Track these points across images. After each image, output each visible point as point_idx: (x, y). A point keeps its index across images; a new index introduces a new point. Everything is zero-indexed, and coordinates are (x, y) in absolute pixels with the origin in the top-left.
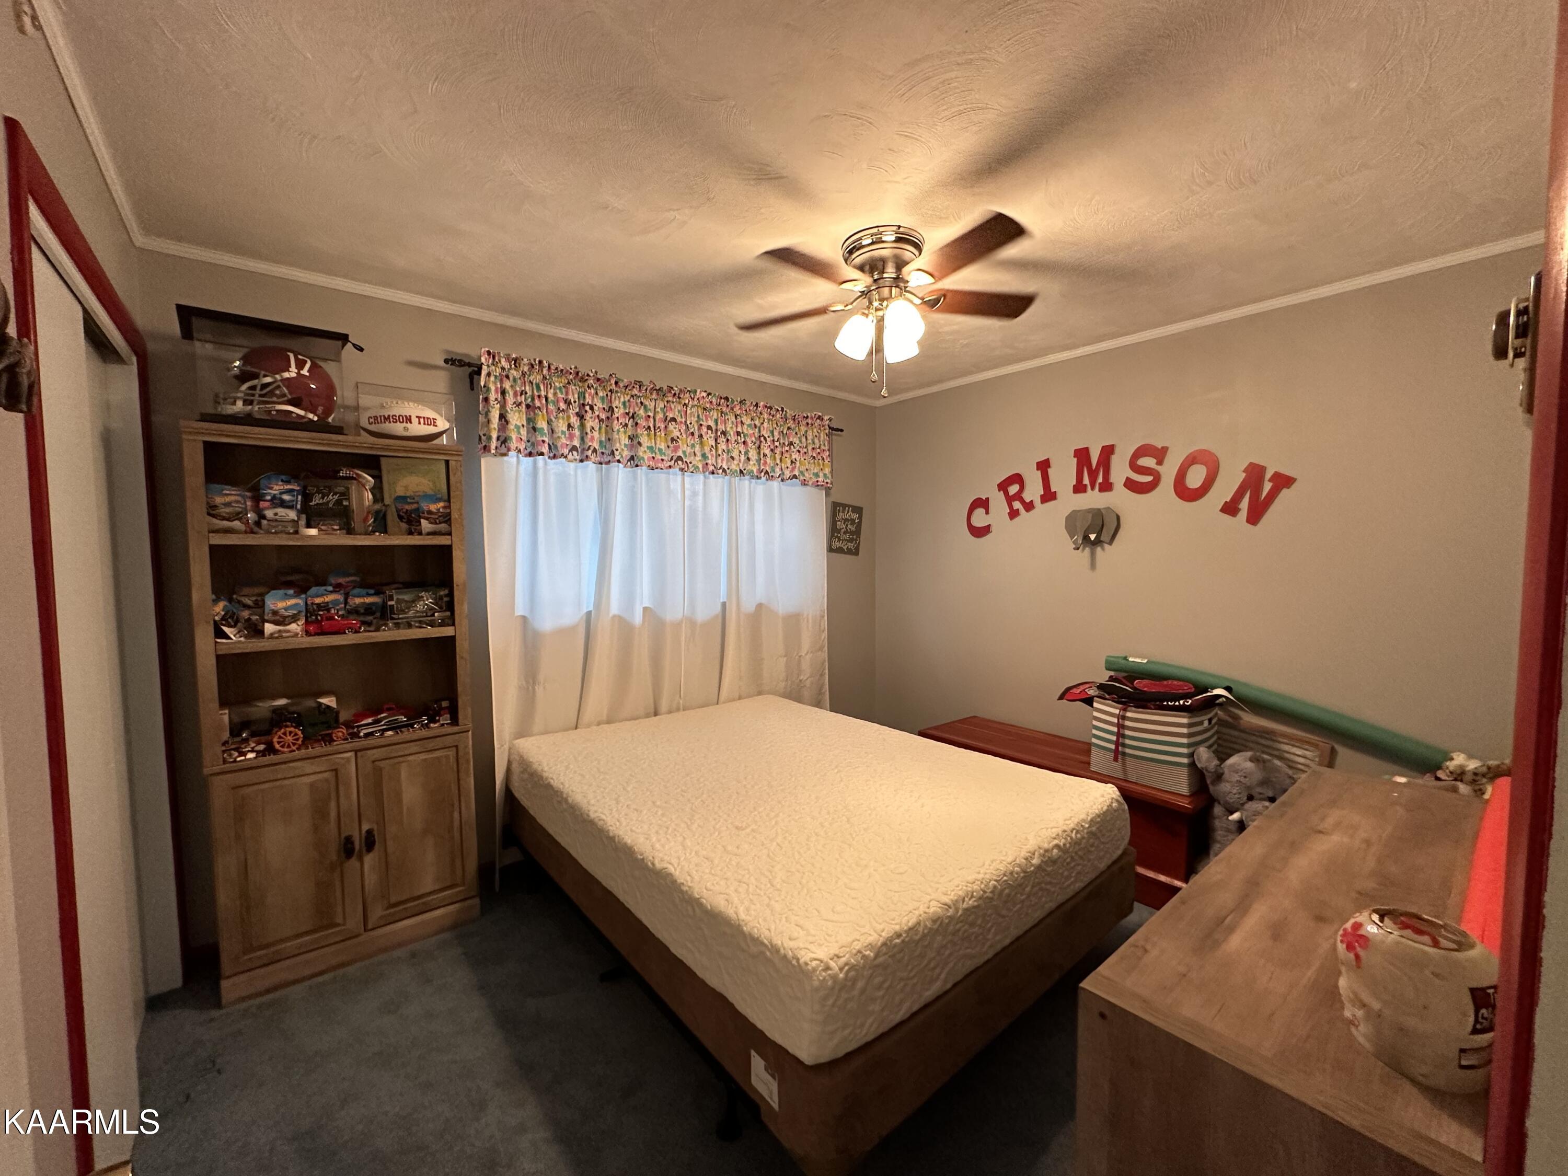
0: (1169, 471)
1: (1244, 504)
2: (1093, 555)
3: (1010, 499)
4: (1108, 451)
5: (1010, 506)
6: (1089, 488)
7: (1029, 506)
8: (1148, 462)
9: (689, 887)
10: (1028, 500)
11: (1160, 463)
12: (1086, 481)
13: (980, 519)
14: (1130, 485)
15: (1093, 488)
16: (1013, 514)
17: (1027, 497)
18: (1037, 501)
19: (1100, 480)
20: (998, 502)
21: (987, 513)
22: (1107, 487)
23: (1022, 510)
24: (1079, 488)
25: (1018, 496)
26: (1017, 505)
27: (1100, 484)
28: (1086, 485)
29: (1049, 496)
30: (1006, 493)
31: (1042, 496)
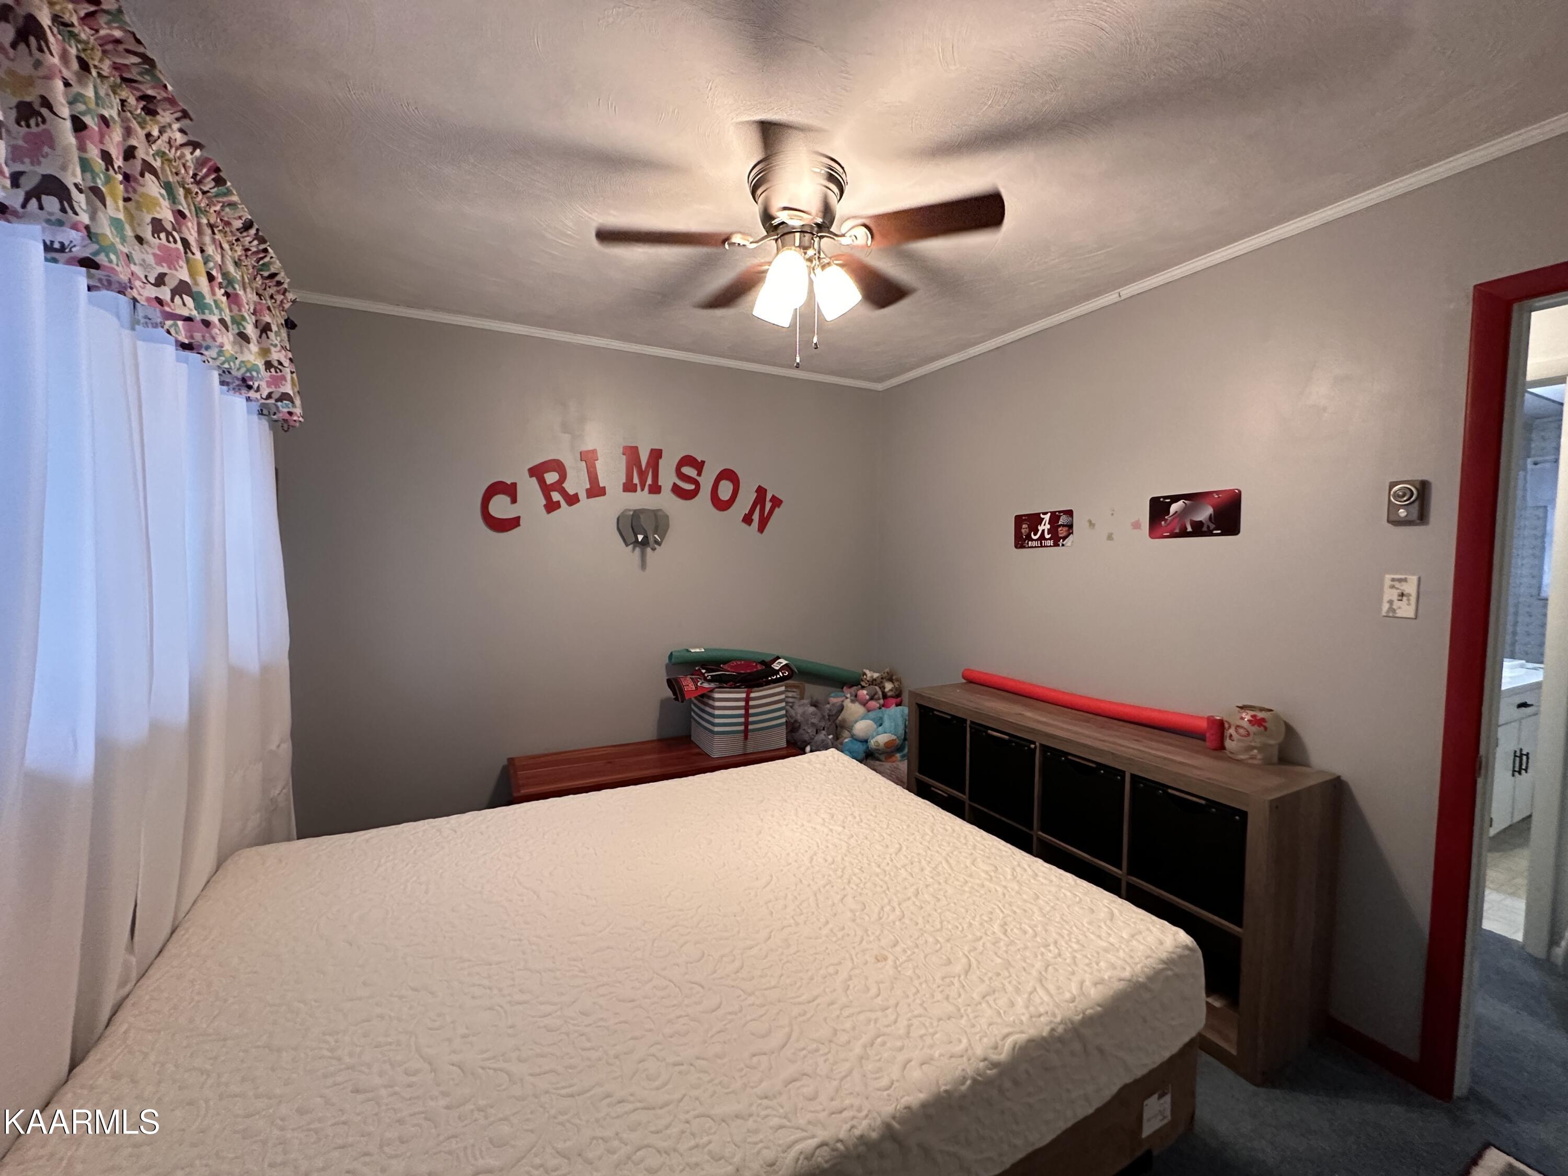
0: (707, 481)
1: (756, 516)
2: (643, 556)
3: (546, 490)
4: (656, 455)
5: (548, 497)
6: (639, 488)
7: (572, 500)
8: (689, 471)
9: (1061, 1023)
10: (571, 492)
11: (699, 474)
12: (636, 480)
13: (500, 507)
14: (676, 490)
15: (643, 490)
16: (551, 506)
17: (571, 487)
18: (582, 495)
19: (649, 481)
20: (530, 490)
21: (514, 501)
22: (655, 489)
23: (563, 503)
24: (629, 487)
25: (558, 486)
26: (556, 496)
27: (650, 485)
28: (636, 485)
29: (596, 491)
30: (542, 482)
31: (587, 490)
